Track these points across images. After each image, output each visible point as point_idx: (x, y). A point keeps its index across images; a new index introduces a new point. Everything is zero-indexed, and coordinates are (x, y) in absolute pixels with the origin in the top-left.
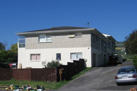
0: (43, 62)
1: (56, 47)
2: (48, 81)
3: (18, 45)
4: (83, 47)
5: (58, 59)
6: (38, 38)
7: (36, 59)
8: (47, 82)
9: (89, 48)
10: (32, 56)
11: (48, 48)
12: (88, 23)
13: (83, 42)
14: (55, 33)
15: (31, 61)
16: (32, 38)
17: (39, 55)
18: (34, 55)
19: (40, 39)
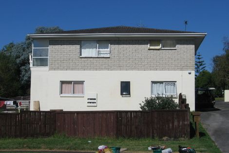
0: (91, 99)
1: (120, 68)
2: (165, 138)
3: (31, 61)
4: (178, 69)
5: (124, 93)
6: (78, 47)
7: (74, 93)
8: (163, 140)
9: (190, 73)
10: (64, 85)
11: (102, 69)
12: (186, 23)
13: (178, 60)
14: (118, 38)
15: (61, 95)
16: (65, 46)
17: (82, 83)
18: (69, 82)
19: (83, 50)
